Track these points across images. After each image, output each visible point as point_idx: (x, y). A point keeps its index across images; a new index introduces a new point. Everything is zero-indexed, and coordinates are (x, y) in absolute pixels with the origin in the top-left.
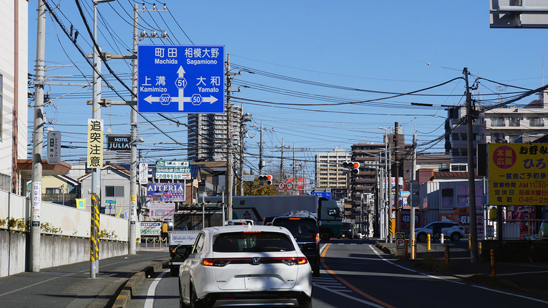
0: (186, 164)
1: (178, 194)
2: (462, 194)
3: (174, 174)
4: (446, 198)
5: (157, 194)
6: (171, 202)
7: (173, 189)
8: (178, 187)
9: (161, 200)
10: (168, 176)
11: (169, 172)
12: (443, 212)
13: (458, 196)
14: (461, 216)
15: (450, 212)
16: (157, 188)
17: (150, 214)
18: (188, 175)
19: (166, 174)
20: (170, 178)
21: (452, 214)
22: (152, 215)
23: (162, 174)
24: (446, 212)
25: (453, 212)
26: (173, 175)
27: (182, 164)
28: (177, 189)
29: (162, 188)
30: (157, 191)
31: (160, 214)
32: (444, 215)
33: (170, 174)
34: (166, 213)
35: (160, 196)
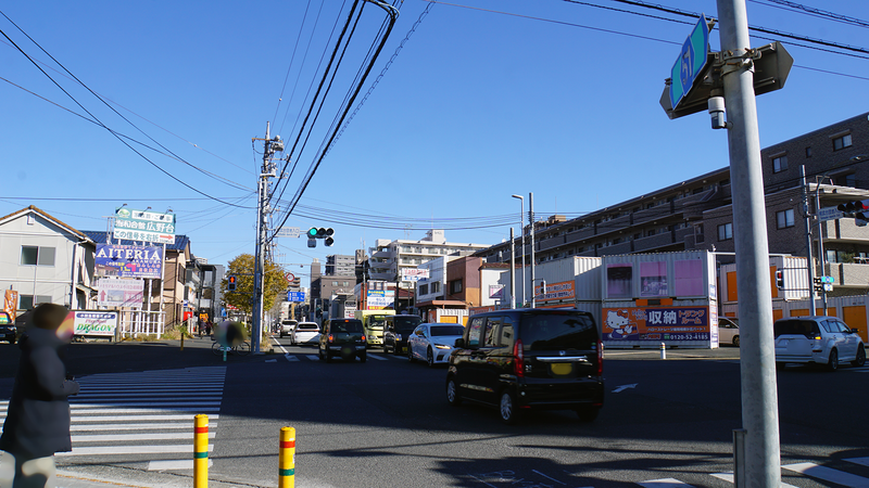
0: (168, 219)
1: (150, 266)
2: (651, 275)
3: (146, 233)
4: (617, 281)
5: (114, 264)
6: (138, 279)
7: (143, 256)
8: (151, 253)
9: (120, 274)
10: (136, 235)
11: (137, 229)
12: (611, 305)
13: (643, 279)
14: (648, 312)
15: (626, 305)
16: (115, 254)
17: (99, 297)
18: (170, 237)
19: (133, 232)
20: (139, 239)
21: (629, 309)
22: (103, 300)
23: (126, 231)
24: (616, 305)
25: (633, 304)
26: (144, 235)
27: (162, 218)
28: (149, 257)
29: (123, 254)
30: (115, 259)
31: (117, 298)
32: (613, 310)
33: (140, 233)
34: (127, 298)
35: (119, 268)
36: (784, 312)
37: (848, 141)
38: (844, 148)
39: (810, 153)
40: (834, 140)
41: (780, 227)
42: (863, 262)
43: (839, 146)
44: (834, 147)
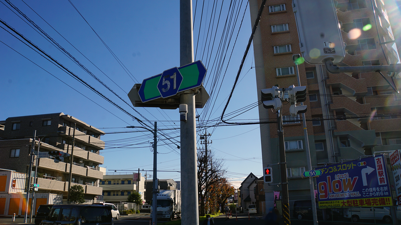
36: (7, 199)
37: (49, 123)
38: (47, 125)
39: (32, 124)
40: (43, 121)
41: (12, 156)
42: (46, 178)
43: (45, 124)
44: (43, 124)
